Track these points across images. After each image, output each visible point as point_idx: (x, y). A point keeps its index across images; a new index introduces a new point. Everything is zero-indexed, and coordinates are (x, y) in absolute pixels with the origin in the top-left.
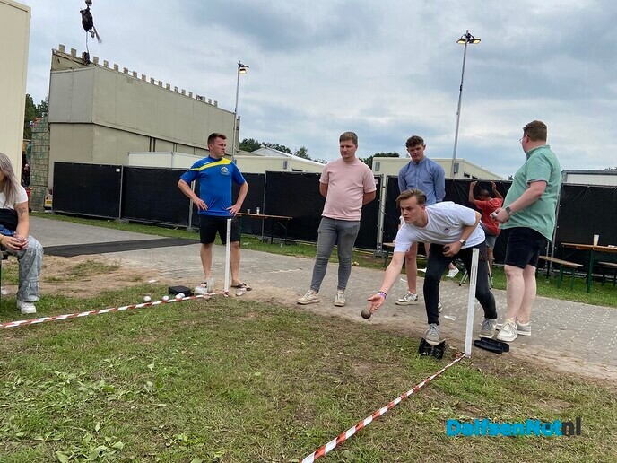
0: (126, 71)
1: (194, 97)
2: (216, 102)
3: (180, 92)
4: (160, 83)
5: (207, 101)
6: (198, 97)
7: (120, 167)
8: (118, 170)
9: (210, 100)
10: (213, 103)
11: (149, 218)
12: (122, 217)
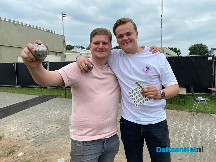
0: (14, 21)
1: (45, 30)
2: (54, 32)
3: (39, 28)
4: (30, 25)
5: (51, 31)
6: (46, 30)
7: (14, 63)
8: (14, 65)
9: (52, 31)
10: (53, 32)
11: (30, 85)
12: (18, 85)
